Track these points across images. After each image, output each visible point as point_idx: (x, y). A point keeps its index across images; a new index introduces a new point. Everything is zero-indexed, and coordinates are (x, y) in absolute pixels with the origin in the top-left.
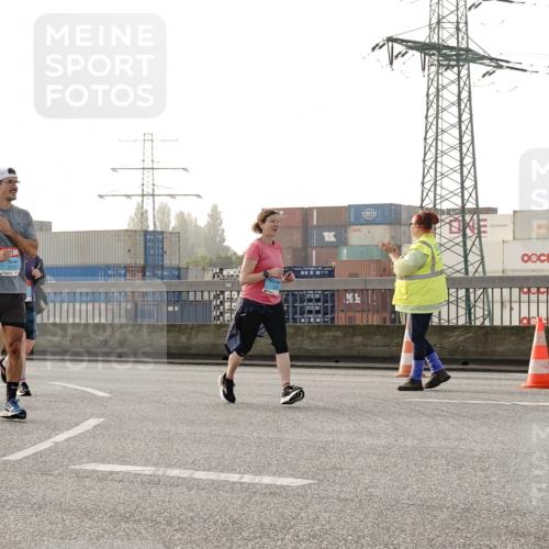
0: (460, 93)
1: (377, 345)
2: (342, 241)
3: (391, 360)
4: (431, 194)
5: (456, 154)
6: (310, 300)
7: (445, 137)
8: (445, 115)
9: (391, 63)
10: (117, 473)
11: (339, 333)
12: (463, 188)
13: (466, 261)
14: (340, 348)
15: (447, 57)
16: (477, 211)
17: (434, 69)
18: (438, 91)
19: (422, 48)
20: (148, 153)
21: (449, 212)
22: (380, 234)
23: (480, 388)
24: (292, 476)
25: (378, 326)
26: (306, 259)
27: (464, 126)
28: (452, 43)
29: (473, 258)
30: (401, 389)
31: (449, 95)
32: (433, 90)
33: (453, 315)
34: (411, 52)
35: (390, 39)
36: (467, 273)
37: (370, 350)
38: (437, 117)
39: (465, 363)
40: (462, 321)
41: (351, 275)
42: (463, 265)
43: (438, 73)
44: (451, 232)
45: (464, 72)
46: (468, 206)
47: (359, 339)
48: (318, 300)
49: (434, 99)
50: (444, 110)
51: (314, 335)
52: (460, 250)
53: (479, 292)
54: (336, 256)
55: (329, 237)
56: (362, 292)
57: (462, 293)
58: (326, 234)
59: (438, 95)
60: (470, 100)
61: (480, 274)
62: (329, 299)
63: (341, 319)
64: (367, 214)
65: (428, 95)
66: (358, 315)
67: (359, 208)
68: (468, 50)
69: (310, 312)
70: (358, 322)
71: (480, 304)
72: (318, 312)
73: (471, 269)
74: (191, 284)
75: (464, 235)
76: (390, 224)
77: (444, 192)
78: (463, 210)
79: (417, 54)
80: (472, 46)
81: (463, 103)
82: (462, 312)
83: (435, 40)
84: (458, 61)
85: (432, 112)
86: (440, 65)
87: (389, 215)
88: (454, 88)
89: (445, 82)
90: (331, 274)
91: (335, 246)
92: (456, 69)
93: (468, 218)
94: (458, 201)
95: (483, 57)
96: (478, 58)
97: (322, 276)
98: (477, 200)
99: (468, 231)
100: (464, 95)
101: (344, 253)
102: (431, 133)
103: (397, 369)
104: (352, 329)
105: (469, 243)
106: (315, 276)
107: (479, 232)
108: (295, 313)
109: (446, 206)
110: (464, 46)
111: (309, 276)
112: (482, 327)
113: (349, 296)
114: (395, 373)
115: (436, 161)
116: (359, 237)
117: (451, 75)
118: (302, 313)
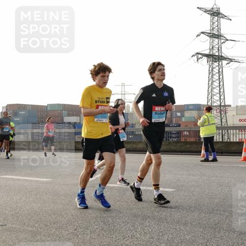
0: (219, 69)
1: (194, 148)
2: (183, 116)
3: (199, 152)
4: (210, 101)
5: (218, 88)
6: (173, 134)
7: (215, 83)
8: (215, 77)
9: (198, 61)
10: (115, 187)
11: (182, 144)
12: (220, 99)
13: (221, 121)
14: (183, 148)
15: (215, 59)
16: (225, 106)
17: (211, 62)
18: (212, 69)
19: (207, 56)
20: (123, 90)
21: (216, 106)
22: (194, 114)
23: (227, 161)
24: (169, 188)
25: (194, 142)
26: (171, 121)
27: (221, 80)
28: (217, 54)
29: (223, 120)
30: (202, 161)
31: (216, 70)
32: (211, 69)
33: (218, 138)
34: (204, 57)
35: (197, 53)
36: (222, 125)
37: (192, 149)
38: (212, 77)
39: (222, 153)
40: (221, 140)
41: (186, 126)
42: (220, 123)
43: (212, 63)
44: (217, 113)
45: (220, 63)
46: (222, 104)
47: (188, 146)
48: (176, 134)
49: (211, 72)
50: (214, 75)
51: (174, 144)
52: (220, 118)
53: (226, 131)
54: (181, 120)
55: (179, 114)
56: (189, 131)
57: (221, 131)
58: (178, 113)
59: (212, 71)
60: (222, 72)
61: (226, 125)
62: (179, 133)
63: (183, 139)
64: (191, 107)
65: (209, 70)
66: (188, 138)
67: (188, 105)
68: (222, 56)
69: (173, 137)
70: (188, 140)
71: (226, 135)
72: (176, 137)
73: (223, 124)
74: (137, 129)
75: (221, 114)
76: (198, 110)
77: (215, 100)
78: (220, 106)
79: (206, 58)
80: (223, 55)
81: (220, 73)
82: (221, 137)
83: (211, 53)
84: (219, 59)
85: (210, 75)
86: (213, 61)
87: (197, 107)
88: (217, 68)
89: (215, 66)
90: (179, 126)
91: (180, 117)
92: (218, 62)
93: (222, 108)
94: (219, 103)
95: (226, 58)
96: (225, 59)
97: (177, 126)
98: (225, 102)
99: (222, 112)
100: (221, 70)
101: (183, 119)
102: (210, 82)
103: (201, 155)
104: (186, 143)
105: (222, 116)
106: (174, 126)
107: (226, 113)
108: (169, 138)
109: (215, 104)
110: (220, 55)
111: (173, 126)
112: (227, 142)
113: (185, 133)
114: (200, 156)
115: (212, 91)
116: (187, 114)
117: (216, 64)
118: (171, 138)
